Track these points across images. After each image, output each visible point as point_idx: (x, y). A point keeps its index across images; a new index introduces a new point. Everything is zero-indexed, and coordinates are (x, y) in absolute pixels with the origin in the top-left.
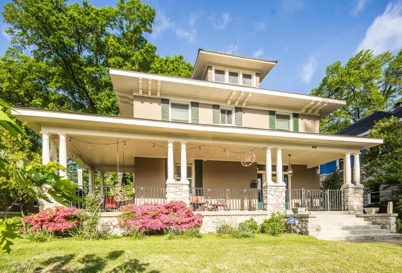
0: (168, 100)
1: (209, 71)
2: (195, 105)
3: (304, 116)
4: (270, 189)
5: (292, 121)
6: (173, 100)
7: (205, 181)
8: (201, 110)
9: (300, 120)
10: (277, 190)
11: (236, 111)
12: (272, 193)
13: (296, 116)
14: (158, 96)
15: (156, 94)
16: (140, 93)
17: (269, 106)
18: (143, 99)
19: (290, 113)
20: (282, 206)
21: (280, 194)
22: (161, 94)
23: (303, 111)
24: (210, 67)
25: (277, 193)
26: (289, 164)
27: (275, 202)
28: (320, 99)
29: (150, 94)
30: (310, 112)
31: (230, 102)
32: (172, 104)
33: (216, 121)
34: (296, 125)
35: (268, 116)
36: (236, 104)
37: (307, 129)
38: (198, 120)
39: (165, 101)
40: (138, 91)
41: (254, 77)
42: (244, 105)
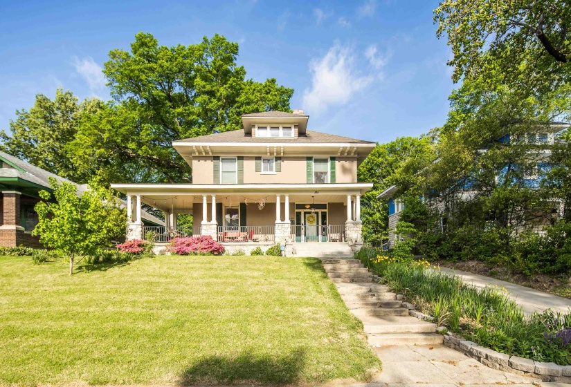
0: (219, 157)
1: (253, 129)
2: (240, 158)
3: (340, 159)
4: (278, 226)
5: (329, 163)
6: (222, 156)
7: (248, 220)
8: (246, 163)
9: (337, 162)
10: (284, 226)
11: (276, 161)
13: (333, 159)
14: (211, 154)
15: (208, 153)
16: (197, 154)
17: (306, 153)
18: (199, 158)
19: (327, 156)
21: (286, 229)
22: (212, 153)
23: (339, 154)
24: (254, 126)
25: (283, 229)
26: (327, 203)
27: (282, 235)
28: (348, 145)
29: (204, 154)
30: (346, 154)
31: (269, 154)
32: (222, 159)
33: (258, 170)
34: (333, 168)
35: (306, 162)
36: (275, 154)
37: (345, 170)
38: (242, 170)
39: (216, 158)
40: (194, 153)
41: (293, 129)
42: (282, 155)
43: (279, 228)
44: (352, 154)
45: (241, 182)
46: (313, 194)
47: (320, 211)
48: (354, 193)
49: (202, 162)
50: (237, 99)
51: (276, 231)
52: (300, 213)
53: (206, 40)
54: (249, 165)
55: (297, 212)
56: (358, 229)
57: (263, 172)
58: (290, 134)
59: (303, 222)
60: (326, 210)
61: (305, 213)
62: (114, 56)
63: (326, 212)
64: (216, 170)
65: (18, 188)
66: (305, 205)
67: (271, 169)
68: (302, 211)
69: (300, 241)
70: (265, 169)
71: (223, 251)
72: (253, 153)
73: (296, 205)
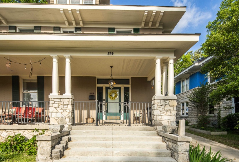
0: (15, 27)
2: (38, 28)
3: (145, 30)
4: (53, 102)
6: (20, 26)
10: (62, 103)
11: (76, 31)
12: (56, 105)
13: (137, 31)
17: (108, 23)
19: (131, 28)
20: (67, 120)
21: (65, 106)
25: (61, 106)
26: (129, 77)
27: (59, 115)
28: (154, 9)
30: (150, 25)
32: (20, 30)
36: (74, 23)
42: (81, 24)
44: (157, 25)
46: (105, 55)
47: (122, 86)
48: (165, 56)
52: (102, 88)
55: (98, 88)
56: (171, 108)
59: (104, 98)
60: (129, 86)
61: (107, 88)
63: (128, 88)
68: (104, 86)
72: (51, 23)
73: (98, 79)
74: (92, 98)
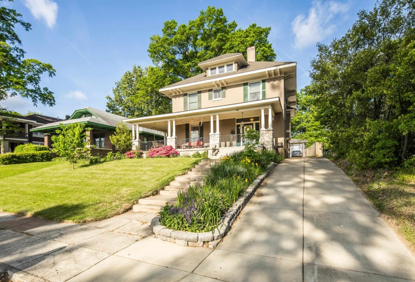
0: (187, 94)
1: (207, 71)
2: (199, 92)
3: (269, 80)
5: (261, 85)
6: (189, 93)
7: (205, 133)
8: (202, 95)
9: (267, 83)
11: (222, 90)
13: (264, 81)
14: (182, 93)
15: (180, 93)
16: (174, 94)
17: (244, 81)
18: (176, 96)
19: (260, 80)
20: (218, 144)
21: (217, 138)
23: (268, 77)
24: (207, 69)
26: (259, 116)
27: (214, 143)
28: (273, 68)
29: (178, 94)
30: (273, 76)
31: (216, 86)
32: (189, 95)
33: (210, 98)
34: (264, 88)
35: (243, 87)
36: (221, 85)
37: (274, 87)
38: (201, 100)
39: (185, 95)
40: (172, 93)
41: (234, 65)
42: (225, 85)
43: (212, 138)
44: (279, 75)
45: (200, 108)
46: (235, 111)
47: (254, 123)
49: (177, 98)
50: (223, 47)
51: (210, 140)
52: (240, 125)
53: (202, 13)
54: (205, 96)
55: (237, 125)
56: (270, 135)
57: (213, 100)
58: (232, 69)
59: (241, 132)
60: (259, 122)
62: (152, 39)
64: (185, 103)
65: (91, 126)
66: (249, 118)
67: (219, 97)
69: (240, 145)
70: (216, 97)
71: (179, 154)
72: (207, 87)
73: (237, 120)
74: (233, 133)
